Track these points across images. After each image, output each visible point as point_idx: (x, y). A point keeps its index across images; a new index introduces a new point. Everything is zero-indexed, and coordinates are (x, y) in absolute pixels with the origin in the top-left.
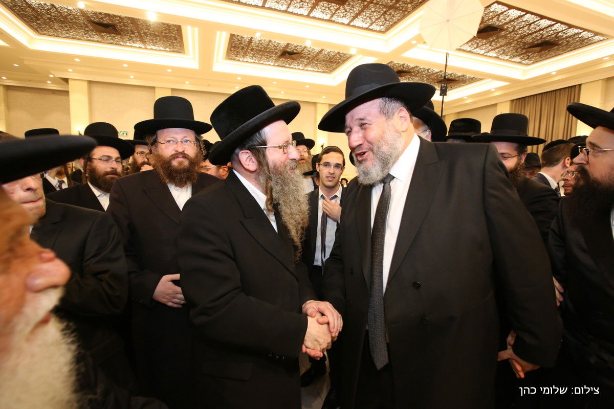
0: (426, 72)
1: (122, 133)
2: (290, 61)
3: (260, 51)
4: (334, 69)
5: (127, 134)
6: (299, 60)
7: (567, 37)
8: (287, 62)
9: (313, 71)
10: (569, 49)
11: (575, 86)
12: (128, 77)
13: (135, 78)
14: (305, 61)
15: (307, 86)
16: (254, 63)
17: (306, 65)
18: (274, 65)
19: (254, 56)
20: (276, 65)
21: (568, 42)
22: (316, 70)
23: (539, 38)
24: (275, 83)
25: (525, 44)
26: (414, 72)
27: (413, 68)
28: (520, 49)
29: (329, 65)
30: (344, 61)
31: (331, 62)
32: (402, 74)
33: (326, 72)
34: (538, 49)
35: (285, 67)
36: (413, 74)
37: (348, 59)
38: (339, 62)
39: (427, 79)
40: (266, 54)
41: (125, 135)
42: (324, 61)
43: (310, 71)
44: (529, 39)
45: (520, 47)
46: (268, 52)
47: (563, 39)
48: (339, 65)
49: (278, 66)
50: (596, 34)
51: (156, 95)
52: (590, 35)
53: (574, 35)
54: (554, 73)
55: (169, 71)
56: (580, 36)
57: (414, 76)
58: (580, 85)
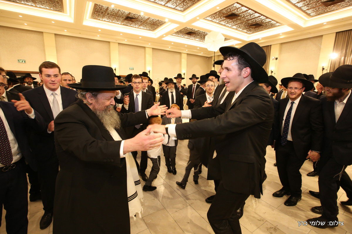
0: (203, 33)
1: (21, 61)
2: (130, 22)
3: (113, 15)
4: (155, 29)
5: (25, 62)
6: (136, 22)
7: (266, 23)
9: (144, 29)
10: (267, 28)
11: (269, 46)
12: (23, 24)
13: (28, 25)
14: (140, 23)
15: (140, 38)
16: (109, 22)
17: (140, 25)
18: (121, 24)
19: (109, 18)
20: (122, 24)
21: (266, 25)
22: (145, 28)
23: (254, 21)
24: (121, 34)
25: (248, 24)
26: (197, 33)
27: (197, 31)
28: (246, 26)
29: (153, 26)
30: (161, 25)
31: (154, 25)
32: (192, 34)
33: (151, 30)
34: (254, 27)
35: (127, 25)
36: (197, 34)
37: (163, 24)
38: (158, 25)
40: (116, 17)
41: (23, 62)
42: (150, 24)
43: (142, 29)
44: (250, 22)
45: (247, 25)
46: (118, 16)
47: (264, 23)
48: (158, 27)
49: (124, 25)
50: (277, 22)
51: (44, 37)
52: (275, 22)
53: (269, 22)
54: (260, 39)
55: (53, 22)
56: (271, 23)
57: (197, 35)
58: (271, 45)
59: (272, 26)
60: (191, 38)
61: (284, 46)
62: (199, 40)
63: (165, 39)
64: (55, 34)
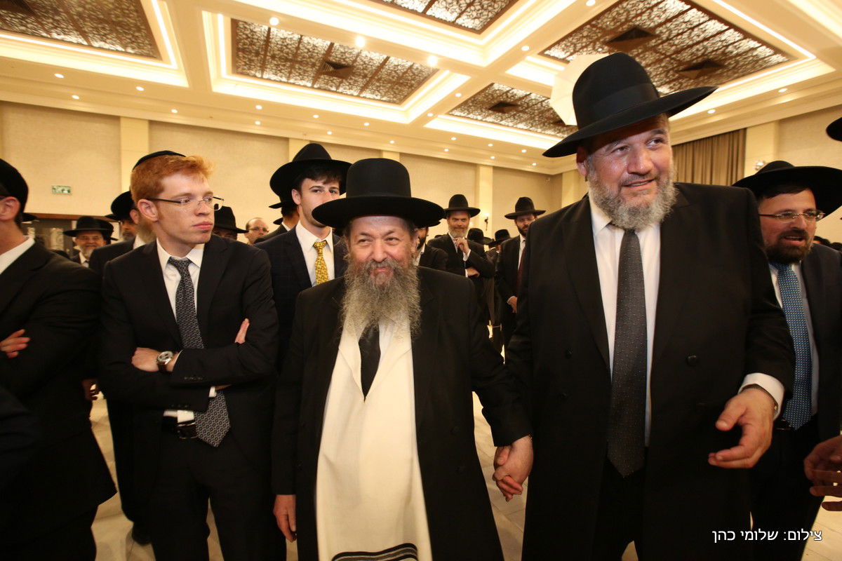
0: (539, 105)
1: (60, 189)
2: (336, 80)
3: (287, 60)
4: (406, 97)
5: (69, 191)
6: (351, 79)
7: (738, 55)
8: (332, 81)
9: (374, 99)
10: (736, 75)
11: (738, 131)
12: (69, 98)
13: (82, 100)
14: (361, 81)
15: (367, 124)
16: (281, 82)
17: (363, 89)
18: (312, 87)
19: (278, 70)
20: (315, 86)
21: (737, 62)
22: (378, 97)
23: (700, 53)
24: (316, 116)
25: (680, 63)
26: (522, 105)
27: (521, 99)
28: (671, 72)
29: (397, 89)
30: (420, 83)
31: (401, 84)
32: (506, 109)
33: (394, 102)
34: (696, 72)
35: (329, 91)
36: (520, 108)
37: (426, 79)
38: (412, 86)
39: (539, 117)
40: (297, 66)
41: (66, 192)
42: (390, 82)
43: (370, 99)
44: (686, 56)
45: (672, 69)
46: (301, 63)
47: (731, 58)
48: (412, 90)
49: (319, 89)
50: (777, 51)
51: (123, 130)
52: (768, 51)
53: (746, 52)
54: (711, 112)
55: (140, 89)
56: (755, 53)
57: (521, 112)
58: (745, 129)
59: (755, 65)
60: (503, 122)
61: (790, 127)
62: (525, 128)
63: (432, 125)
64: (152, 123)
